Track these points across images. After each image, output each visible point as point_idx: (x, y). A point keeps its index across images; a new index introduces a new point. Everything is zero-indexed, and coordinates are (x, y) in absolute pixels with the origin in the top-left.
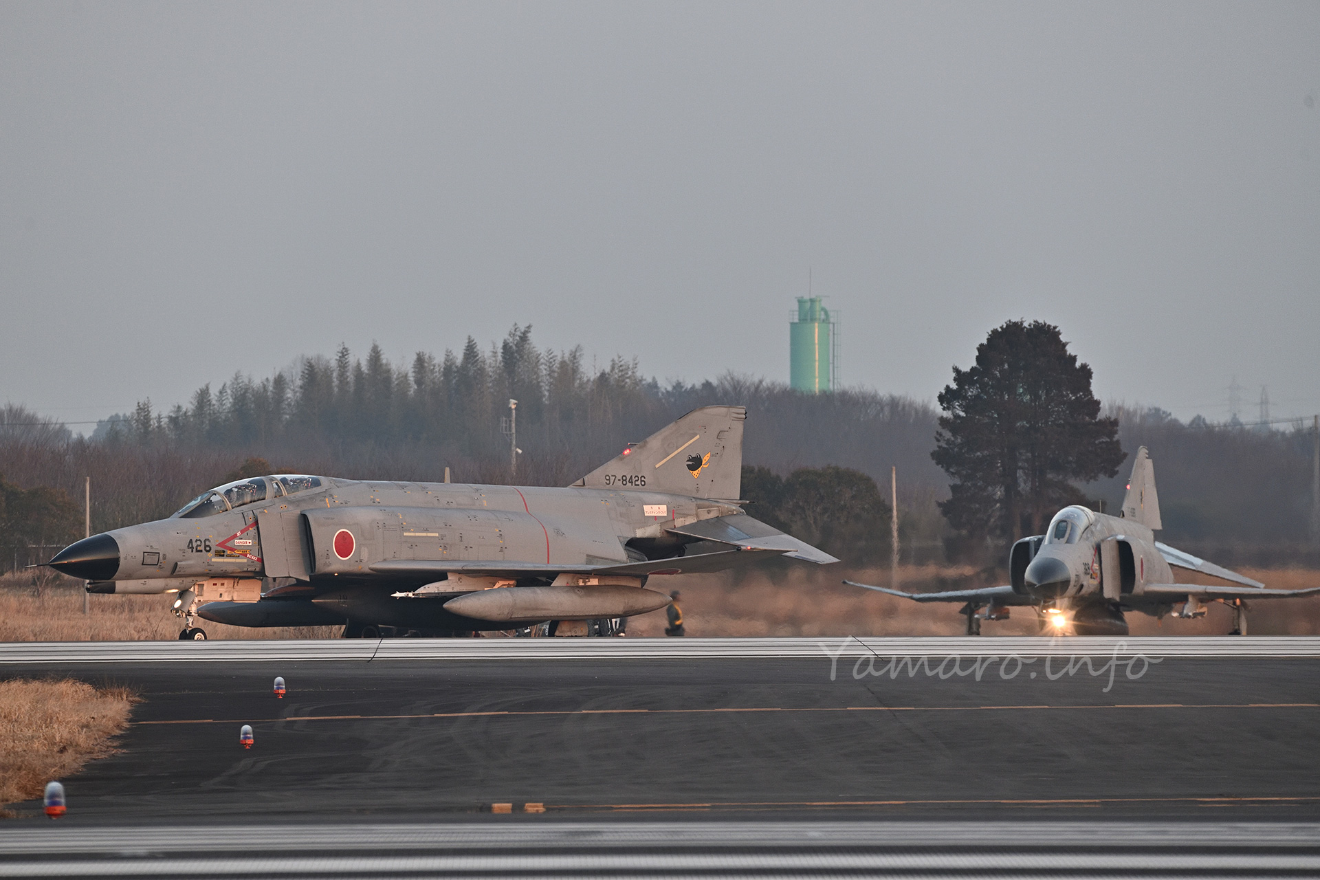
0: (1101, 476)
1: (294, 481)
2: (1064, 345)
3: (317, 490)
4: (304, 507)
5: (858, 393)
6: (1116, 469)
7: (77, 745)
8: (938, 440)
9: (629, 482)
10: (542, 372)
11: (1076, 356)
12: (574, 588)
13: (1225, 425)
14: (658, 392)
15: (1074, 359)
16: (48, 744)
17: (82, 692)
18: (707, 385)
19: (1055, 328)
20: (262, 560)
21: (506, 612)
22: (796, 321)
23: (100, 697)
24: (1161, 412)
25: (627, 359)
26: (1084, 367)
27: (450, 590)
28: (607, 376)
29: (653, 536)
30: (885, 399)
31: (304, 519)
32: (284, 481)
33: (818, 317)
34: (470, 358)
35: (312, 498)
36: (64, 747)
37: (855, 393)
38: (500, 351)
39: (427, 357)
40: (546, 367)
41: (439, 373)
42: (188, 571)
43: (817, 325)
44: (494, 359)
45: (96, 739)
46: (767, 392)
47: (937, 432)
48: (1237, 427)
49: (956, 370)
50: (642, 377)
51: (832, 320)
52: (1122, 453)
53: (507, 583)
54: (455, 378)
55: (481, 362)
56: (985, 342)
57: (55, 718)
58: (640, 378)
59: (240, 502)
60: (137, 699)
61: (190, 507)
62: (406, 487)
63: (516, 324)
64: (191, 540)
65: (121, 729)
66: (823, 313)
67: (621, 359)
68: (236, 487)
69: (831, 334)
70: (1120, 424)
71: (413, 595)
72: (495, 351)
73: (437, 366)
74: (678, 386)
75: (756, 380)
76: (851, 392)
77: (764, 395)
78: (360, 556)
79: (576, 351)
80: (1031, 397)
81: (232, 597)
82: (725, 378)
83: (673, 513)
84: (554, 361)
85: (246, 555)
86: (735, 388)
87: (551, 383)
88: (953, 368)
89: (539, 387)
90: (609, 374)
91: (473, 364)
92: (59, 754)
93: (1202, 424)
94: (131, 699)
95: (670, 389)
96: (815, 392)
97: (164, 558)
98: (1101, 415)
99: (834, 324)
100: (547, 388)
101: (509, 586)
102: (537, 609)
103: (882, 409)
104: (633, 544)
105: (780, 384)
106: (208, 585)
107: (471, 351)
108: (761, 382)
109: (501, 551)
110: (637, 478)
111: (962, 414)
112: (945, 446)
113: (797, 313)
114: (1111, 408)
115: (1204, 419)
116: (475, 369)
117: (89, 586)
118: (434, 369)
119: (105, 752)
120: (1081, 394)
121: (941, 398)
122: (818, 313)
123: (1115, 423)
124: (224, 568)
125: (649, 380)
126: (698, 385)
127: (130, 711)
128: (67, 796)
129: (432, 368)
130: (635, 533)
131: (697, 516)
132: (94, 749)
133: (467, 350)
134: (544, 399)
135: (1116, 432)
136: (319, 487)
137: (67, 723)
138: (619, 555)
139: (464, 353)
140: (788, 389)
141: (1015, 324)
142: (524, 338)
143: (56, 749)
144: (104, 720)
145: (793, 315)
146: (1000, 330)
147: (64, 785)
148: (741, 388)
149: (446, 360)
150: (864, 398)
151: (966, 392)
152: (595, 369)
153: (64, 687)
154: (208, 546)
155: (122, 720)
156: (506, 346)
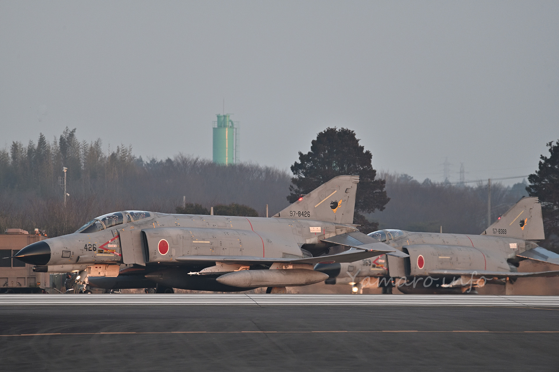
0: (376, 209)
1: (137, 214)
2: (358, 141)
3: (148, 219)
4: (143, 228)
5: (248, 165)
6: (384, 206)
8: (291, 190)
9: (302, 215)
10: (81, 153)
11: (364, 147)
12: (281, 270)
13: (442, 184)
14: (142, 164)
15: (362, 148)
18: (169, 160)
19: (353, 132)
20: (121, 255)
21: (248, 282)
22: (216, 127)
24: (408, 177)
25: (127, 146)
26: (368, 152)
27: (217, 271)
28: (115, 155)
29: (314, 243)
30: (263, 168)
31: (143, 234)
32: (132, 214)
33: (228, 125)
34: (42, 145)
35: (146, 223)
37: (247, 165)
38: (58, 141)
39: (18, 144)
40: (83, 150)
41: (25, 153)
42: (85, 261)
43: (227, 129)
44: (55, 146)
46: (200, 164)
47: (291, 185)
48: (448, 185)
49: (300, 154)
50: (134, 156)
51: (235, 126)
52: (387, 198)
53: (245, 267)
54: (33, 155)
55: (48, 147)
56: (315, 139)
58: (133, 156)
59: (110, 225)
61: (84, 227)
62: (192, 217)
63: (67, 127)
64: (86, 245)
66: (230, 123)
67: (123, 146)
68: (107, 217)
69: (235, 134)
70: (386, 183)
71: (199, 273)
72: (56, 141)
73: (24, 149)
74: (153, 161)
75: (195, 158)
76: (245, 165)
77: (199, 166)
78: (171, 253)
79: (98, 141)
80: (340, 168)
81: (105, 274)
82: (178, 157)
83: (324, 231)
84: (87, 147)
85: (113, 253)
86: (183, 162)
87: (85, 159)
88: (299, 153)
89: (79, 160)
90: (116, 154)
91: (43, 148)
93: (429, 183)
95: (149, 162)
96: (226, 164)
97: (73, 254)
98: (376, 178)
99: (236, 129)
100: (83, 161)
101: (246, 269)
102: (263, 281)
103: (261, 174)
104: (305, 247)
105: (207, 160)
106: (93, 268)
107: (42, 141)
108: (197, 159)
109: (241, 251)
110: (306, 213)
111: (304, 177)
112: (294, 193)
113: (217, 123)
114: (382, 174)
115: (430, 181)
116: (44, 151)
117: (34, 268)
118: (22, 151)
120: (366, 167)
121: (293, 168)
122: (228, 123)
123: (383, 182)
124: (102, 259)
125: (138, 157)
126: (164, 160)
129: (21, 150)
130: (306, 241)
131: (336, 232)
133: (40, 141)
134: (82, 167)
135: (384, 187)
136: (149, 217)
138: (298, 253)
139: (39, 142)
140: (211, 163)
141: (332, 129)
142: (72, 135)
145: (214, 124)
146: (324, 132)
148: (186, 162)
149: (29, 146)
150: (252, 168)
151: (306, 165)
152: (109, 151)
154: (95, 248)
156: (62, 139)
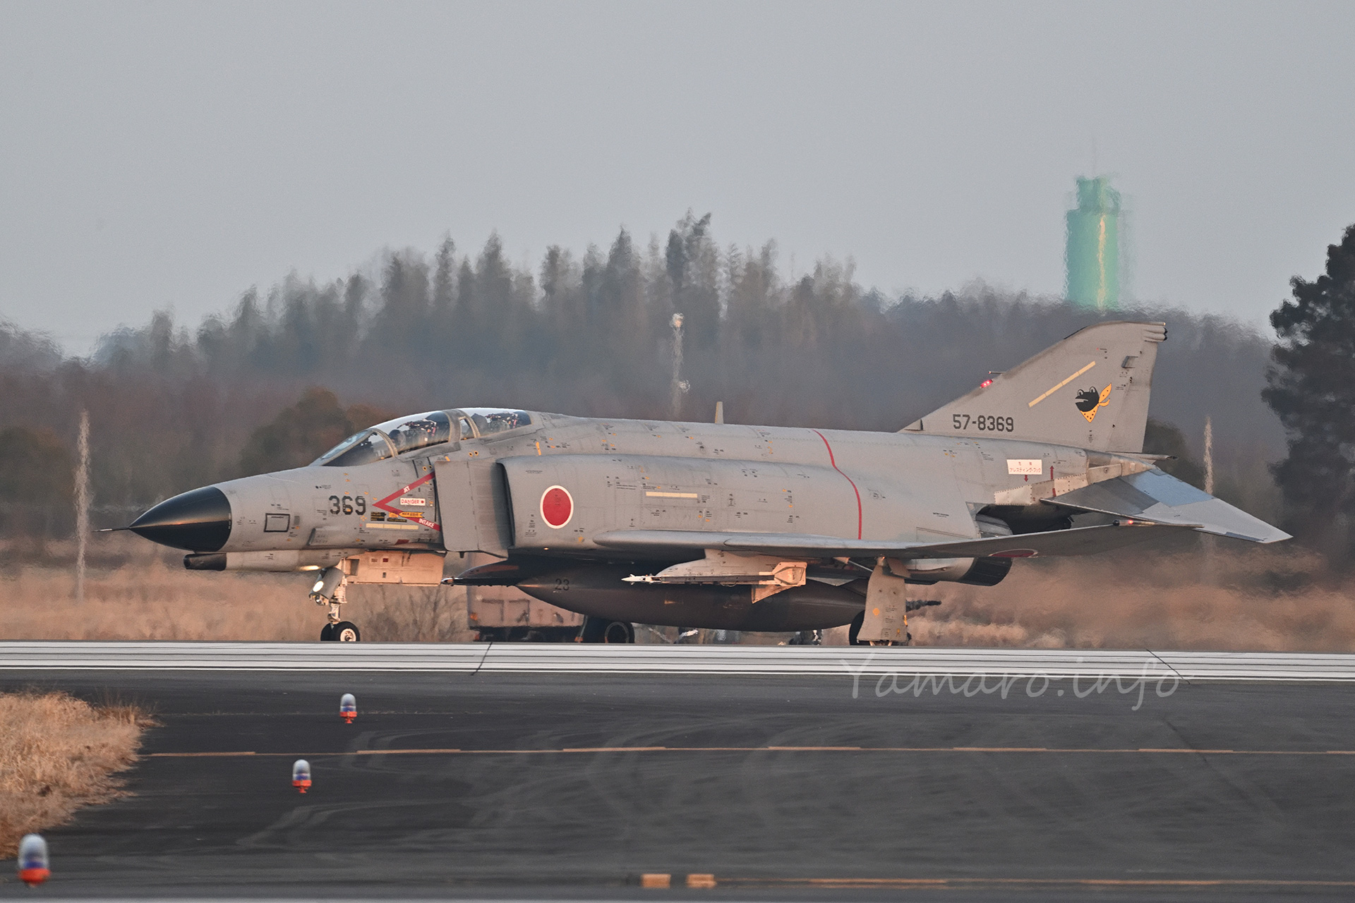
7: (66, 785)
8: (1270, 377)
10: (720, 275)
14: (878, 306)
16: (25, 782)
17: (74, 711)
18: (951, 298)
22: (1075, 208)
23: (99, 719)
25: (840, 261)
28: (810, 282)
33: (1104, 204)
34: (621, 256)
36: (48, 788)
39: (562, 252)
40: (726, 269)
41: (577, 277)
43: (1103, 217)
44: (654, 257)
45: (91, 777)
46: (1032, 310)
47: (1270, 366)
49: (1297, 280)
50: (858, 286)
51: (1123, 210)
54: (597, 282)
55: (636, 261)
56: (1339, 242)
57: (34, 746)
58: (855, 287)
60: (149, 722)
63: (689, 211)
65: (127, 764)
66: (1111, 200)
67: (830, 261)
69: (1121, 230)
72: (656, 246)
73: (575, 266)
75: (1017, 292)
77: (1027, 314)
79: (769, 246)
82: (974, 287)
84: (738, 261)
86: (988, 303)
87: (733, 292)
88: (1293, 278)
90: (813, 280)
91: (623, 264)
92: (40, 798)
94: (141, 722)
96: (1099, 308)
99: (1125, 216)
100: (727, 298)
105: (1050, 298)
107: (622, 246)
108: (1024, 295)
111: (1306, 342)
112: (1279, 384)
113: (1076, 197)
116: (625, 270)
118: (570, 270)
119: (104, 794)
121: (1276, 319)
122: (1104, 200)
125: (869, 290)
126: (936, 298)
127: (141, 739)
128: (52, 855)
129: (568, 268)
132: (88, 791)
133: (616, 245)
134: (721, 314)
137: (53, 754)
139: (613, 249)
140: (1062, 304)
142: (699, 230)
143: (36, 789)
144: (104, 750)
147: (48, 841)
148: (996, 303)
149: (587, 258)
151: (1312, 311)
153: (48, 703)
155: (128, 751)
156: (674, 240)
